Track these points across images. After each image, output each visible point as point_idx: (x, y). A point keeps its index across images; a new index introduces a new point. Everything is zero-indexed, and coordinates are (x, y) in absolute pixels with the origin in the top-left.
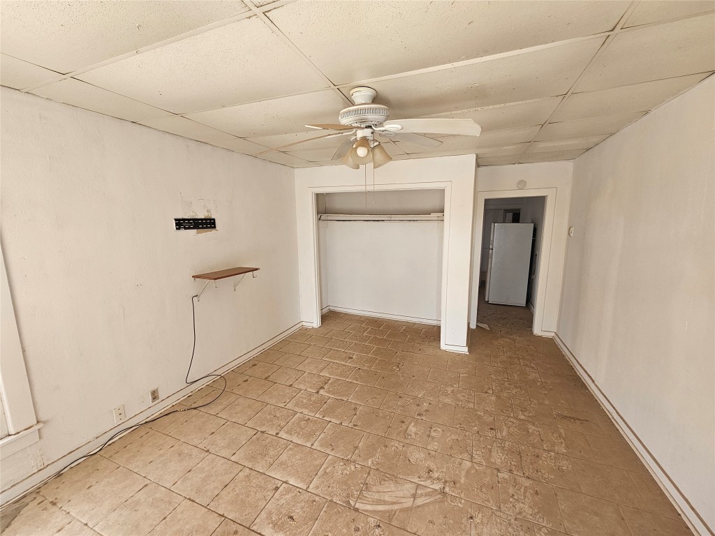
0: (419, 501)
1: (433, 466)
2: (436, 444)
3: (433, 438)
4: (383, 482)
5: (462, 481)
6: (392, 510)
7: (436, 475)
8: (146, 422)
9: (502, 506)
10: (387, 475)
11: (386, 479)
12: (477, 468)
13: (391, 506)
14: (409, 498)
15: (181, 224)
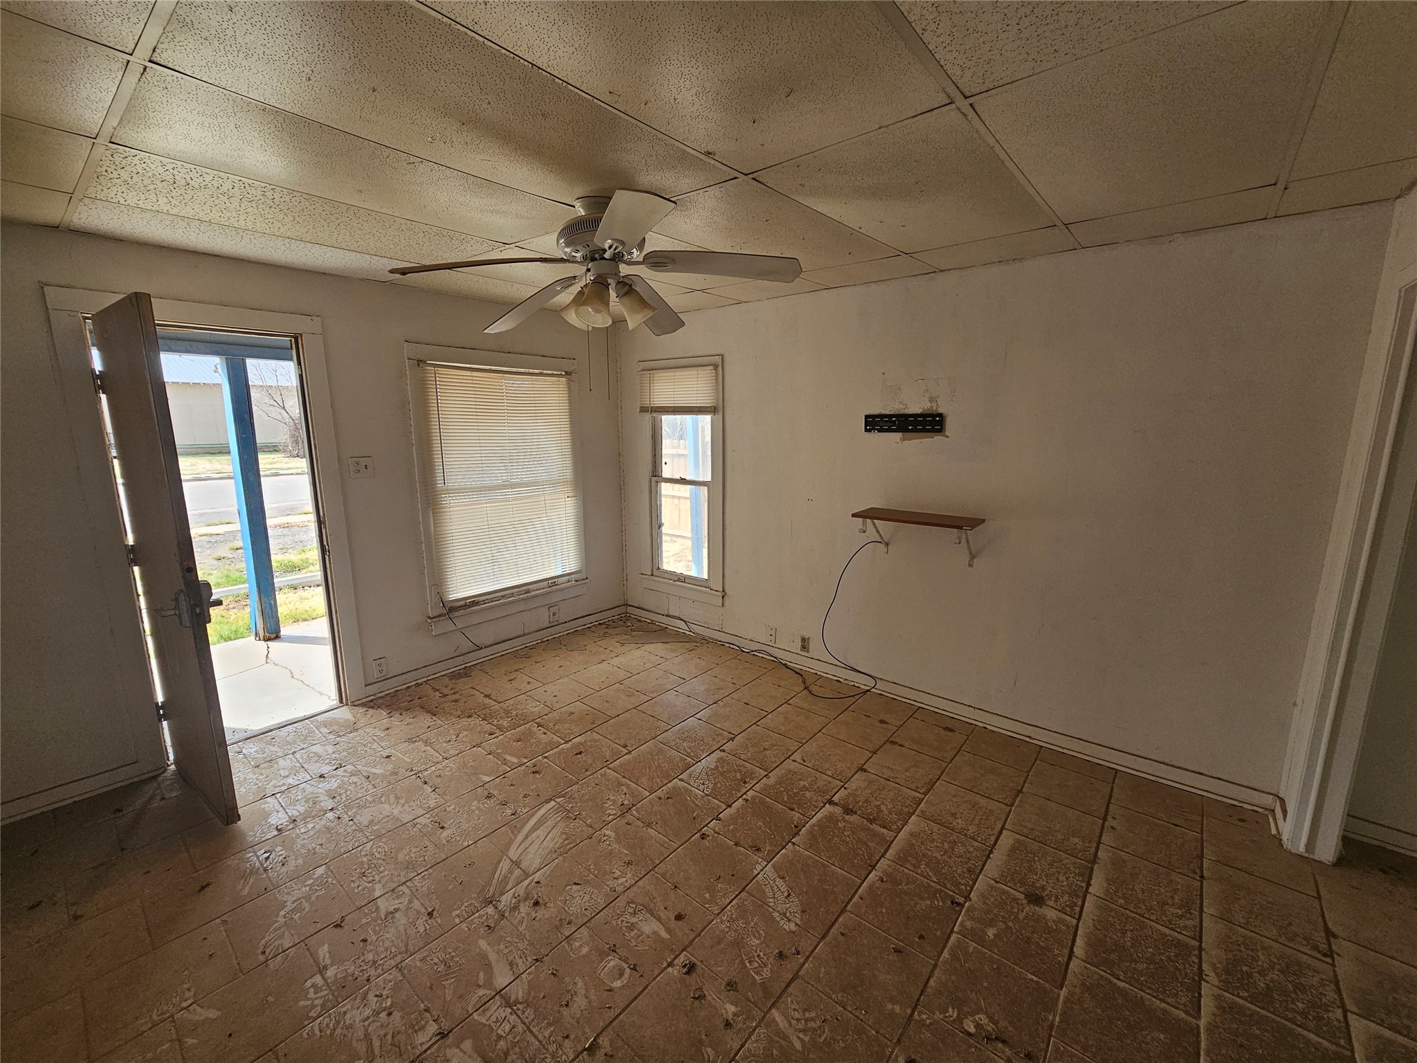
0: (505, 865)
1: (541, 913)
2: (585, 950)
3: (602, 955)
4: (564, 836)
5: (483, 944)
6: (519, 832)
7: (524, 908)
8: (785, 665)
9: (399, 975)
10: (572, 845)
11: (566, 842)
12: (481, 992)
13: (526, 833)
14: (519, 857)
15: (875, 423)
